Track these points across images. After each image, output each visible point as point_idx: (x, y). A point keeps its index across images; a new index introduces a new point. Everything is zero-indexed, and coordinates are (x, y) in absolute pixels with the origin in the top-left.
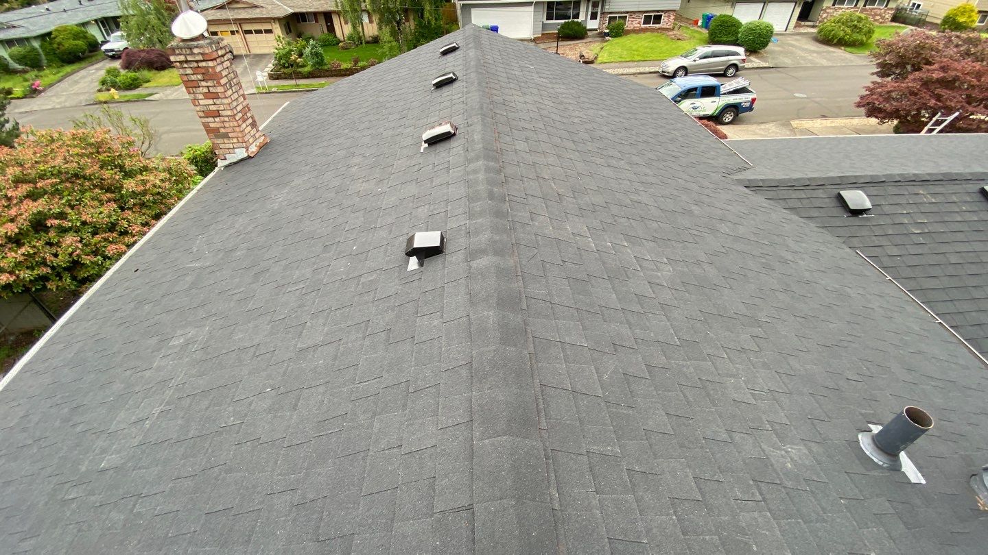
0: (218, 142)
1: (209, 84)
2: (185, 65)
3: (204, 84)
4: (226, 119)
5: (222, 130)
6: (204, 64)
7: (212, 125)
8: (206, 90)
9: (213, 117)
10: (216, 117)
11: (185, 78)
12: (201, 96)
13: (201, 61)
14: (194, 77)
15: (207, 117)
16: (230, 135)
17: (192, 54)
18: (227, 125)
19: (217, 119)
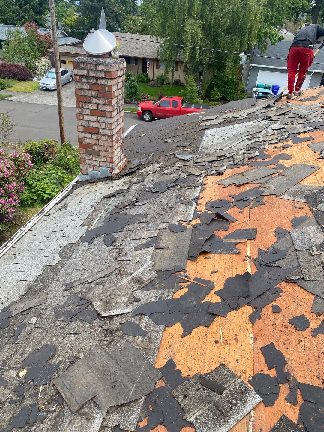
0: (87, 158)
1: (101, 101)
2: (85, 80)
3: (96, 101)
4: (103, 138)
5: (95, 148)
6: (103, 82)
7: (87, 141)
8: (95, 107)
9: (92, 133)
10: (94, 134)
11: (79, 93)
12: (88, 112)
13: (102, 78)
14: (88, 93)
15: (85, 132)
16: (101, 153)
17: (96, 70)
18: (102, 143)
19: (94, 136)
